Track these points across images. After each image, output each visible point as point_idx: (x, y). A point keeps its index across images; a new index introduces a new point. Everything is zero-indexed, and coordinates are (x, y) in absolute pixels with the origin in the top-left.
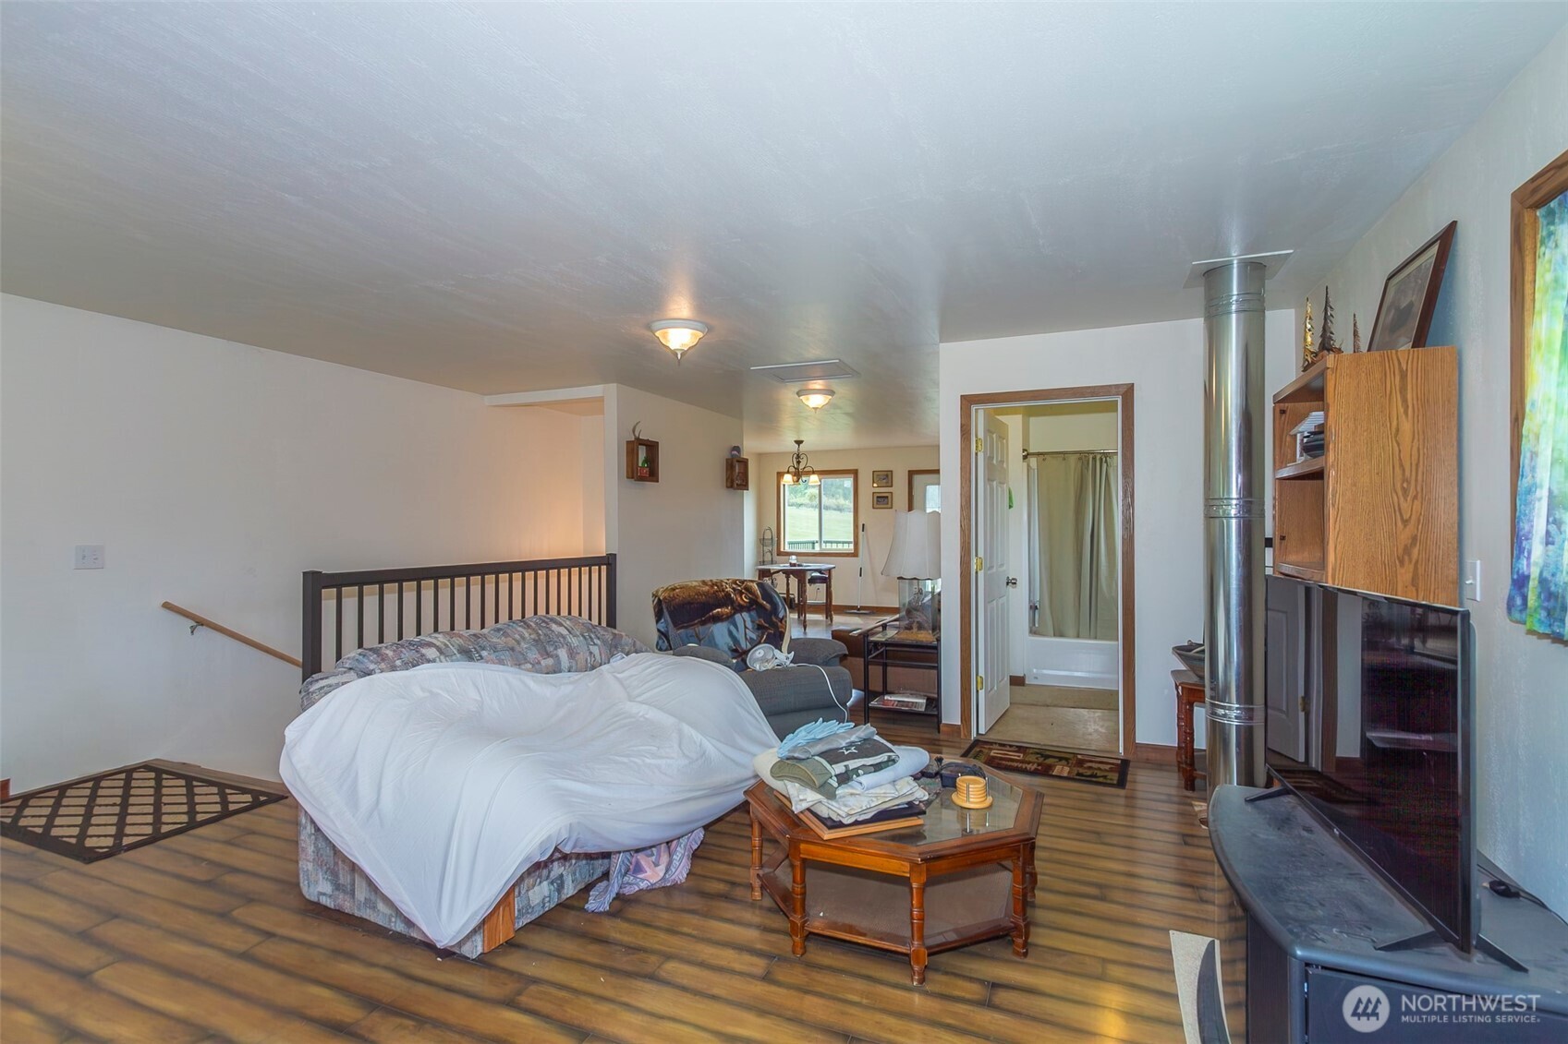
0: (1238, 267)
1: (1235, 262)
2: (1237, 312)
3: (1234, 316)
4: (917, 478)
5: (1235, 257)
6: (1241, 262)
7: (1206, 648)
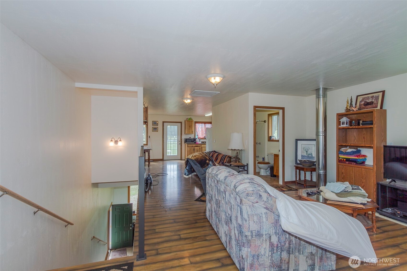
0: (322, 89)
1: (321, 88)
2: (322, 97)
3: (321, 98)
4: (165, 123)
5: (321, 87)
6: (323, 88)
7: (317, 162)
